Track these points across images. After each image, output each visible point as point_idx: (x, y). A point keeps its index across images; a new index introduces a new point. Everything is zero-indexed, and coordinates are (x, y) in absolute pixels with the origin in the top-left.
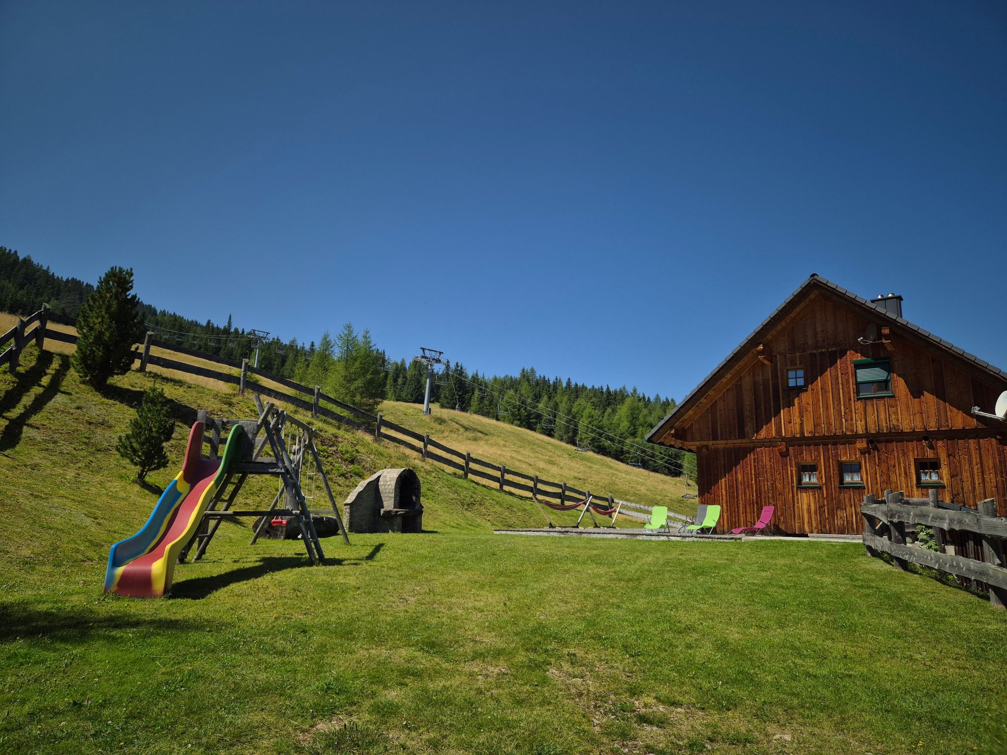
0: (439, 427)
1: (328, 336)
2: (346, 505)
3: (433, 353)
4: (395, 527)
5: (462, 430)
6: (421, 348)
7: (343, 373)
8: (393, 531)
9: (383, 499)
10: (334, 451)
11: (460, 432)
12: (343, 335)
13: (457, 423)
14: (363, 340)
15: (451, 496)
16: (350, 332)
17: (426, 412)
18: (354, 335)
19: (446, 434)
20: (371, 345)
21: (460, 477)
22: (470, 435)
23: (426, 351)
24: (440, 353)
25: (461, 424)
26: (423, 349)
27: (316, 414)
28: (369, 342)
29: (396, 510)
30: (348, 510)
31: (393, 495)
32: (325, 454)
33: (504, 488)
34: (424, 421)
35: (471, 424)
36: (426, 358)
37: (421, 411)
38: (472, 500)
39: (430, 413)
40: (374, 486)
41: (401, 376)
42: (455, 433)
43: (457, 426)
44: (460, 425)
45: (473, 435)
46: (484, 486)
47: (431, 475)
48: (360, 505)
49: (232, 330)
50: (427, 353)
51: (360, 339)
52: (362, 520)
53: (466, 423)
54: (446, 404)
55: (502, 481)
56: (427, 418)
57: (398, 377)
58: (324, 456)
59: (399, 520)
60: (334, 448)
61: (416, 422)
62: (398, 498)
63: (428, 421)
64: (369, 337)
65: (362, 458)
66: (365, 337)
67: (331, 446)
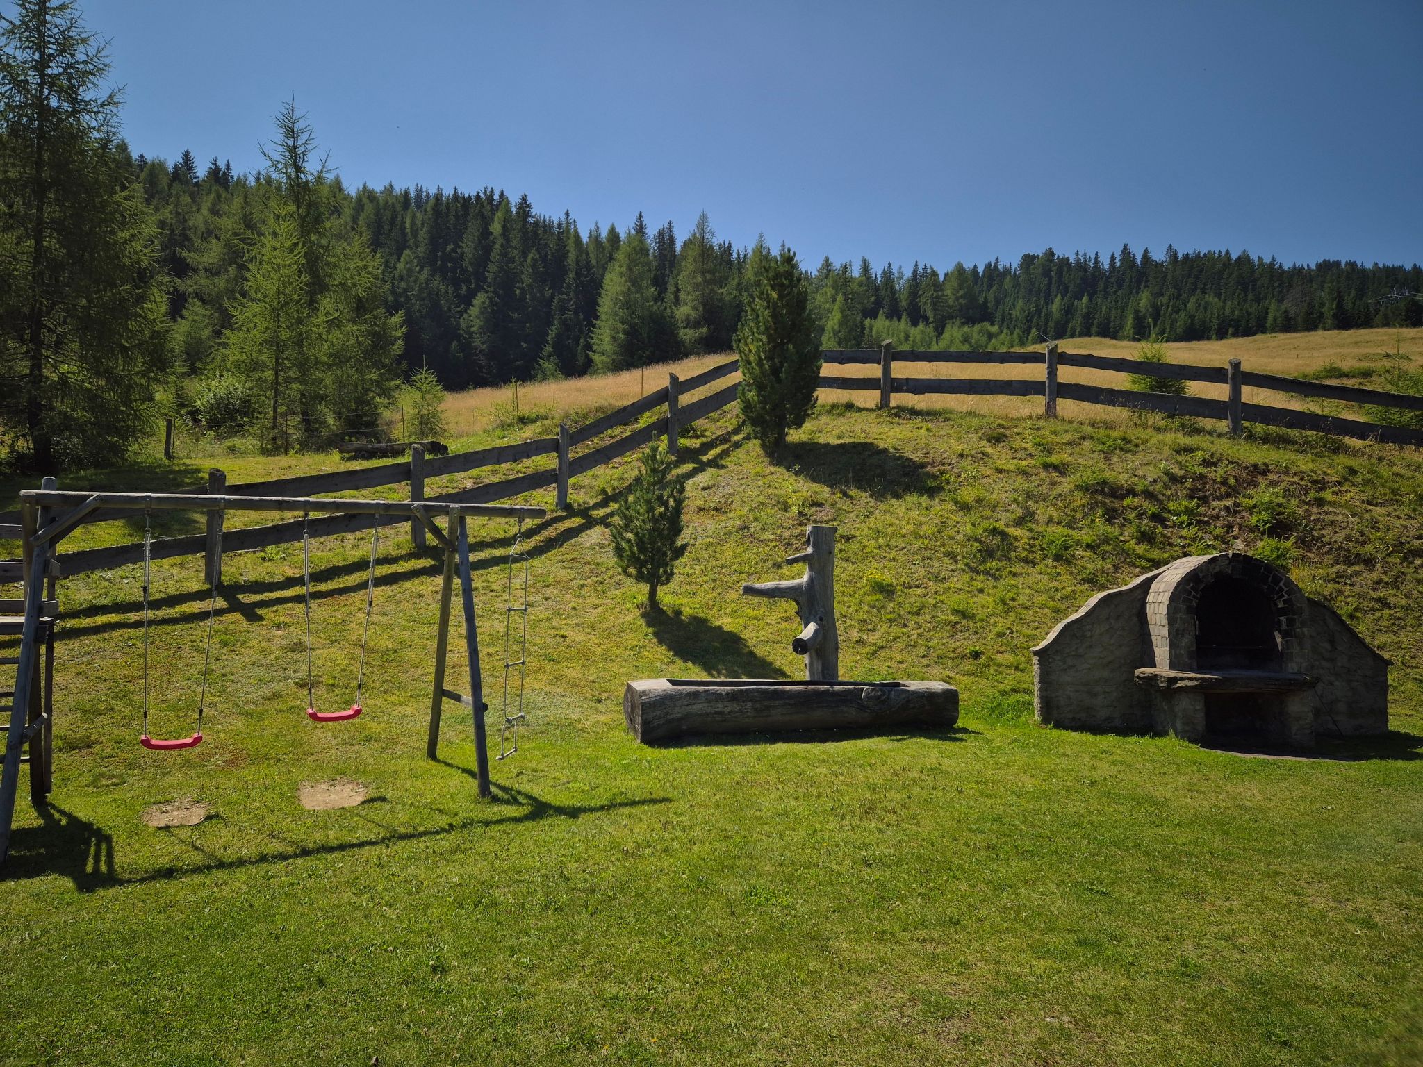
2: (1036, 654)
9: (1154, 641)
29: (1173, 674)
30: (1036, 668)
31: (1166, 632)
40: (1130, 607)
48: (1079, 657)
52: (1092, 694)
62: (1187, 641)
67: (1220, 498)
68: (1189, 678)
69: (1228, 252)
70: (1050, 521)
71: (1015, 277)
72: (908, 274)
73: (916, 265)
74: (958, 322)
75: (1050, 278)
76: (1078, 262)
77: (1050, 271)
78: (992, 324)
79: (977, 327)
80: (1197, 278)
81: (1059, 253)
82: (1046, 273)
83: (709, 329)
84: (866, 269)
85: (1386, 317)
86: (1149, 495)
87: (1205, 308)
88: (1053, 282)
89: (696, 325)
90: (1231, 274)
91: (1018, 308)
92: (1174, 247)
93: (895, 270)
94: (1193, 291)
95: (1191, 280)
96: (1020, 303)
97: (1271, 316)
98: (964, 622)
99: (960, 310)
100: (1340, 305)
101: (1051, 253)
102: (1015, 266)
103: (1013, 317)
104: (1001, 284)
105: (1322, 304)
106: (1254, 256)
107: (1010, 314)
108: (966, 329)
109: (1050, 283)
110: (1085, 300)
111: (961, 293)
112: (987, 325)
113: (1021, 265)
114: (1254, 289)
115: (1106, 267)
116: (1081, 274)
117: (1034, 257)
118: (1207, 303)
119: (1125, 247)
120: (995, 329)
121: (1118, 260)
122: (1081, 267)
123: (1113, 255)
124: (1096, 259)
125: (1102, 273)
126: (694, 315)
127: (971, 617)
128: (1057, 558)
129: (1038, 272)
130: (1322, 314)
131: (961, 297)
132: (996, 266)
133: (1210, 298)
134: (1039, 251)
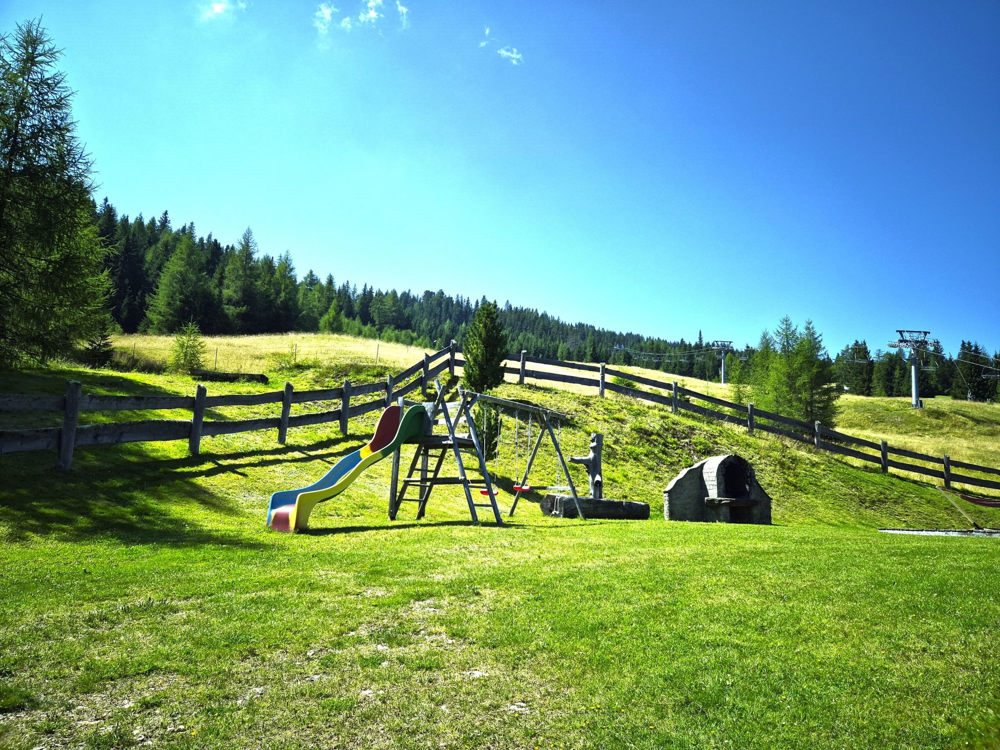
0: (935, 422)
1: (767, 333)
2: (665, 492)
3: (916, 335)
4: (722, 518)
5: (970, 423)
6: (897, 331)
7: (785, 370)
8: (719, 521)
9: (708, 487)
10: (687, 443)
11: (967, 426)
12: (780, 331)
13: (963, 415)
14: (806, 332)
15: (844, 490)
16: (788, 326)
17: (917, 405)
18: (793, 328)
19: (946, 430)
20: (816, 336)
21: (875, 471)
22: (985, 429)
23: (905, 334)
24: (926, 333)
25: (971, 415)
26: (901, 332)
27: (676, 408)
28: (813, 334)
29: (720, 499)
30: (667, 498)
31: (715, 483)
32: (674, 445)
33: (951, 485)
34: (913, 415)
35: (986, 415)
36: (906, 341)
37: (910, 404)
38: (882, 496)
39: (921, 405)
40: (697, 475)
41: (898, 367)
42: (960, 427)
43: (962, 419)
44: (968, 417)
45: (990, 428)
46: (915, 482)
47: (818, 468)
48: (681, 493)
49: (704, 345)
50: (907, 336)
51: (801, 330)
52: (686, 509)
53: (976, 414)
54: (959, 395)
55: (948, 476)
56: (917, 413)
57: (894, 369)
58: (673, 448)
59: (725, 510)
60: (687, 440)
61: (902, 418)
62: (722, 486)
63: (920, 416)
64: (813, 328)
65: (721, 449)
66: (808, 328)
67: (683, 439)
68: (725, 500)
69: (536, 310)
70: (627, 443)
71: (420, 304)
72: (360, 291)
73: (365, 286)
74: (393, 327)
75: (441, 308)
76: (458, 301)
77: (441, 303)
78: (413, 331)
79: (404, 332)
80: (522, 322)
81: (447, 294)
82: (439, 305)
83: (247, 309)
84: (330, 281)
85: (614, 359)
86: (659, 435)
87: (528, 341)
88: (443, 310)
89: (237, 304)
90: (539, 324)
91: (424, 323)
92: (510, 302)
93: (351, 287)
94: (521, 330)
95: (519, 323)
96: (426, 321)
97: (560, 350)
98: (615, 484)
99: (393, 320)
100: (594, 350)
101: (441, 293)
102: (420, 296)
103: (421, 328)
104: (413, 305)
105: (585, 348)
106: (549, 315)
107: (420, 327)
108: (397, 332)
109: (441, 311)
110: (464, 325)
111: (393, 309)
112: (410, 331)
113: (424, 296)
114: (550, 334)
115: (473, 307)
116: (459, 308)
117: (432, 293)
118: (529, 338)
119: (484, 297)
120: (415, 335)
121: (480, 304)
122: (459, 304)
123: (477, 301)
124: (468, 301)
125: (470, 309)
126: (236, 297)
127: (616, 482)
128: (635, 459)
129: (434, 303)
130: (585, 353)
131: (394, 311)
132: (409, 293)
133: (530, 335)
134: (435, 290)
